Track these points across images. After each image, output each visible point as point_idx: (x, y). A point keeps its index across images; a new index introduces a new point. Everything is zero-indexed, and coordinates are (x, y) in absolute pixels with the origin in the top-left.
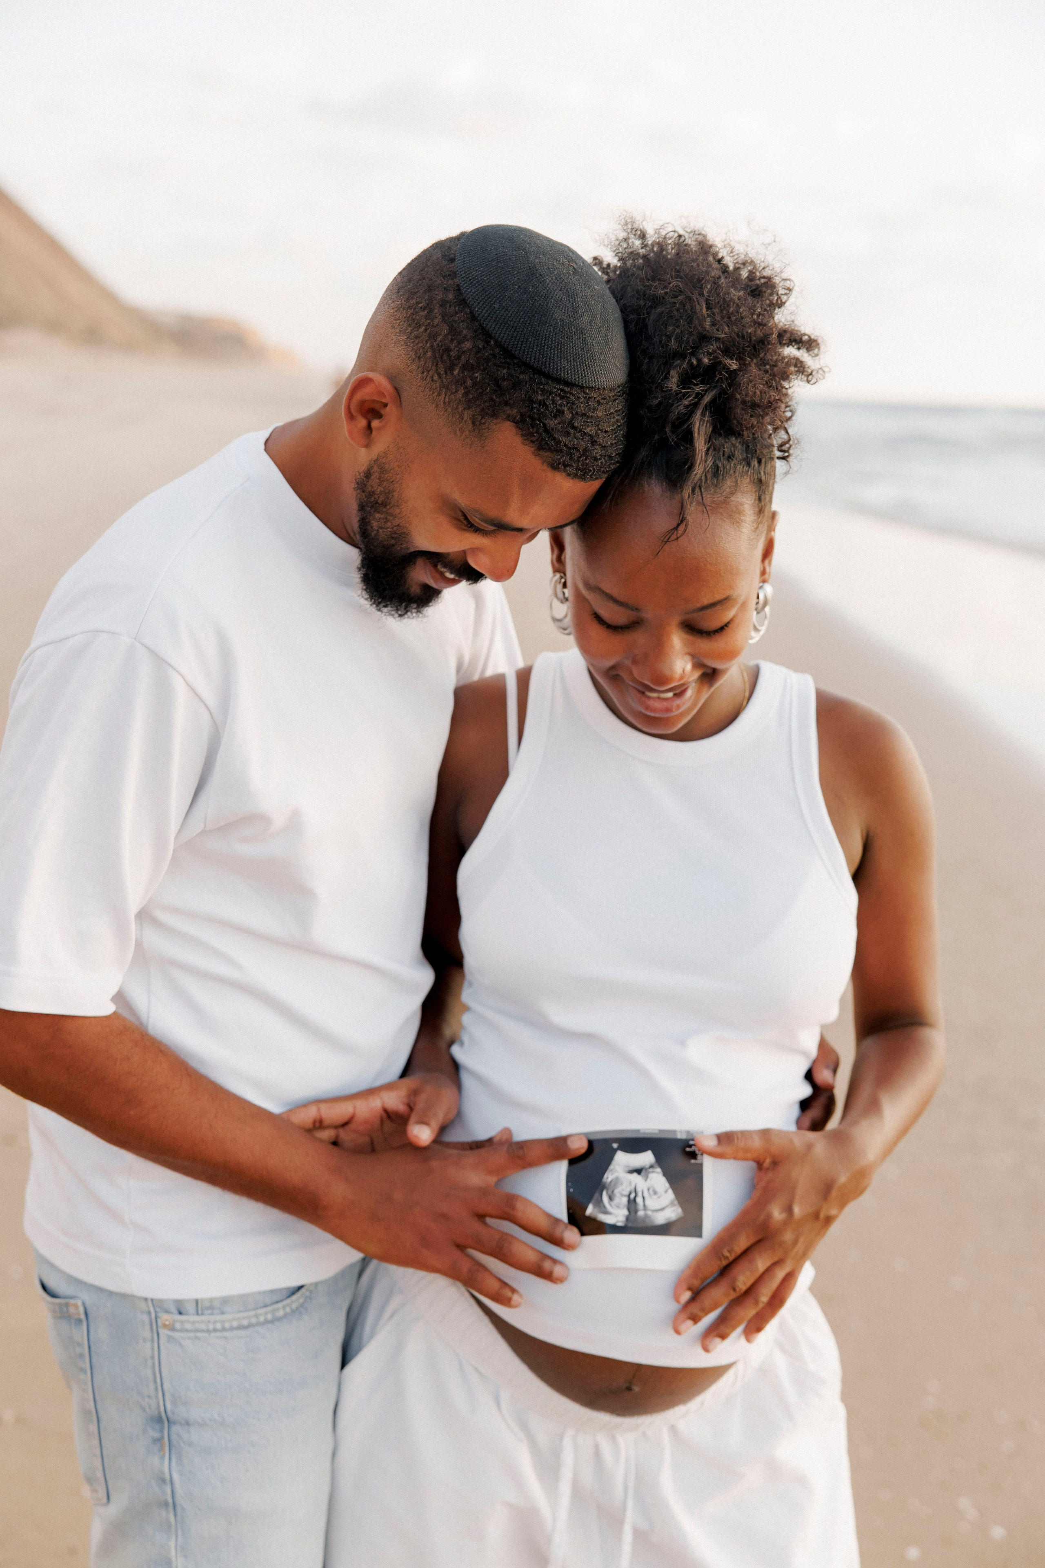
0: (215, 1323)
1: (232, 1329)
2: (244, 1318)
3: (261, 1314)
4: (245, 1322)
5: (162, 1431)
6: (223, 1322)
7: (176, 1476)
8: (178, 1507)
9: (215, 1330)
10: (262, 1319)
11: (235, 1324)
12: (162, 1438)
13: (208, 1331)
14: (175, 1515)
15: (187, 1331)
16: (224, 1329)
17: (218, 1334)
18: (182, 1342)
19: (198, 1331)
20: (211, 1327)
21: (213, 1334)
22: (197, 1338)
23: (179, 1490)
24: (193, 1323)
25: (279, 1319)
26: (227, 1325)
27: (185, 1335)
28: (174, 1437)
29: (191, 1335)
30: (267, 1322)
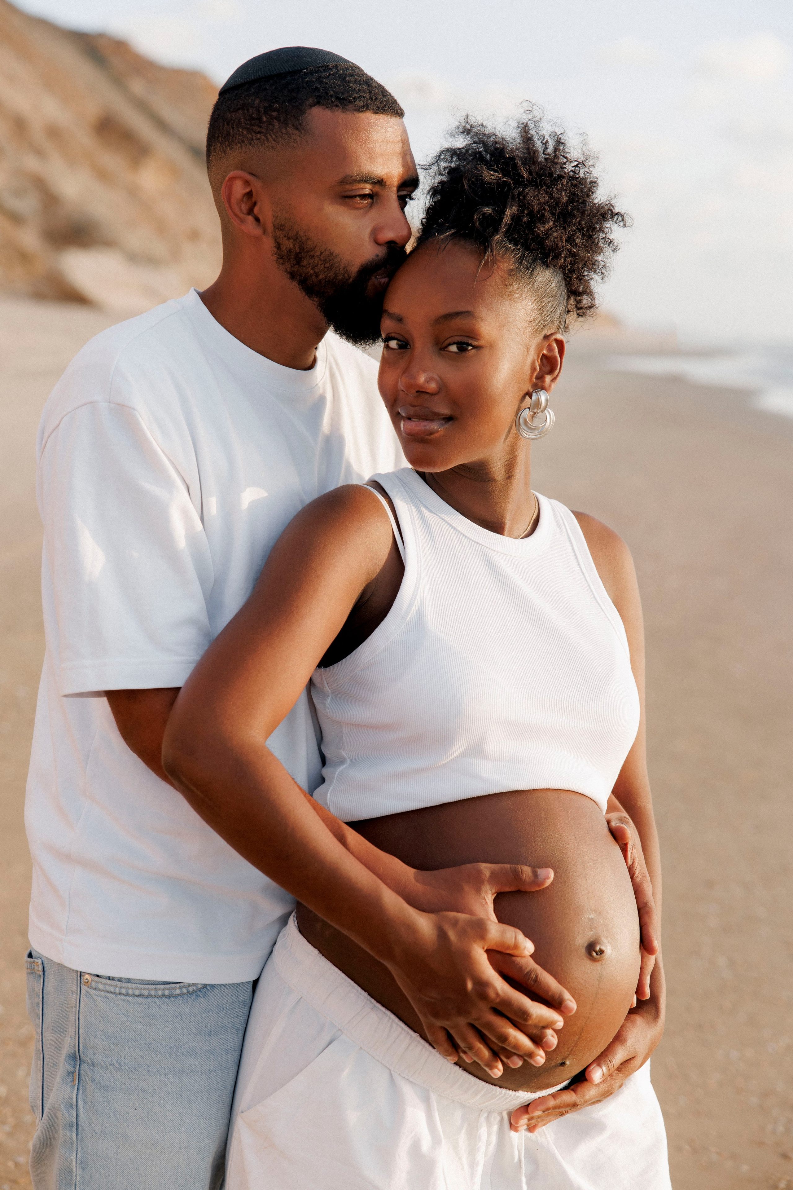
0: (121, 987)
1: (134, 995)
2: (144, 989)
3: (159, 989)
4: (146, 993)
5: (75, 1067)
6: (128, 988)
7: (81, 1104)
8: (80, 1128)
9: (120, 994)
10: (160, 993)
11: (137, 992)
12: (74, 1072)
13: (115, 993)
14: (77, 1134)
15: (100, 990)
16: (127, 994)
17: (122, 997)
18: (95, 998)
19: (107, 992)
20: (117, 990)
21: (118, 997)
22: (106, 997)
23: (82, 1115)
24: (104, 984)
25: (175, 996)
26: (131, 992)
27: (97, 993)
28: (82, 1072)
29: (102, 993)
30: (164, 996)
